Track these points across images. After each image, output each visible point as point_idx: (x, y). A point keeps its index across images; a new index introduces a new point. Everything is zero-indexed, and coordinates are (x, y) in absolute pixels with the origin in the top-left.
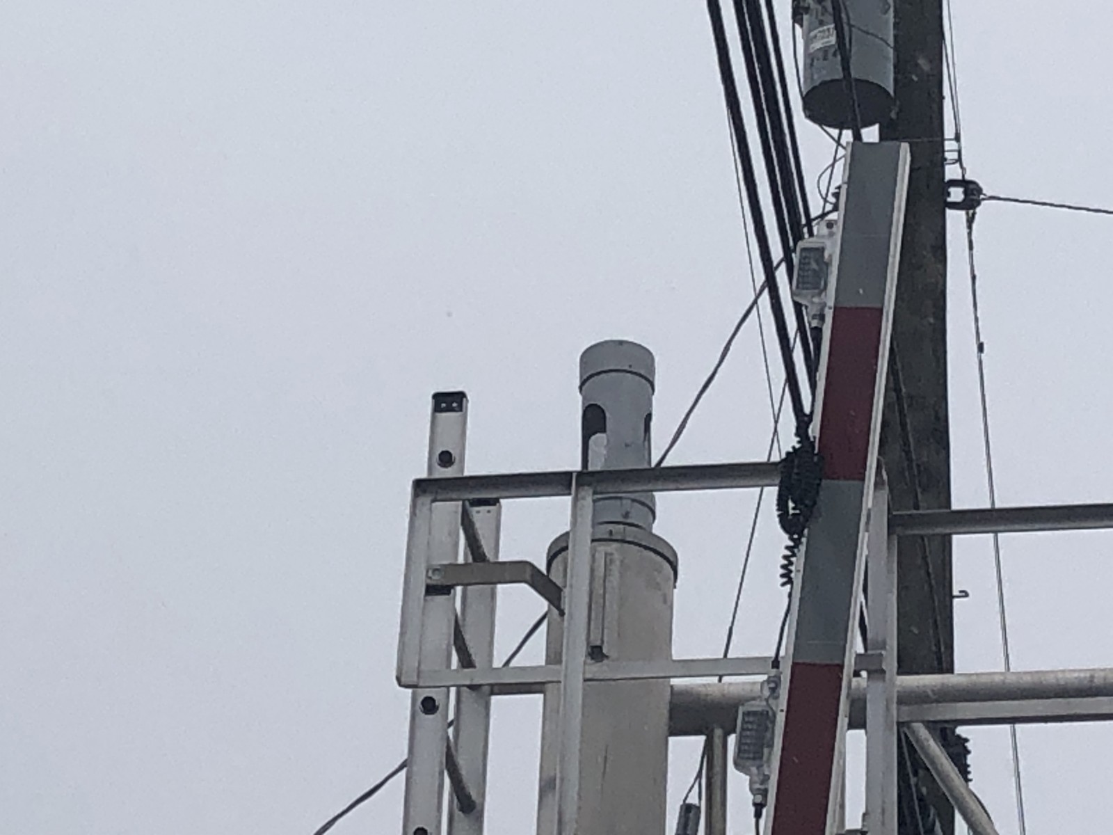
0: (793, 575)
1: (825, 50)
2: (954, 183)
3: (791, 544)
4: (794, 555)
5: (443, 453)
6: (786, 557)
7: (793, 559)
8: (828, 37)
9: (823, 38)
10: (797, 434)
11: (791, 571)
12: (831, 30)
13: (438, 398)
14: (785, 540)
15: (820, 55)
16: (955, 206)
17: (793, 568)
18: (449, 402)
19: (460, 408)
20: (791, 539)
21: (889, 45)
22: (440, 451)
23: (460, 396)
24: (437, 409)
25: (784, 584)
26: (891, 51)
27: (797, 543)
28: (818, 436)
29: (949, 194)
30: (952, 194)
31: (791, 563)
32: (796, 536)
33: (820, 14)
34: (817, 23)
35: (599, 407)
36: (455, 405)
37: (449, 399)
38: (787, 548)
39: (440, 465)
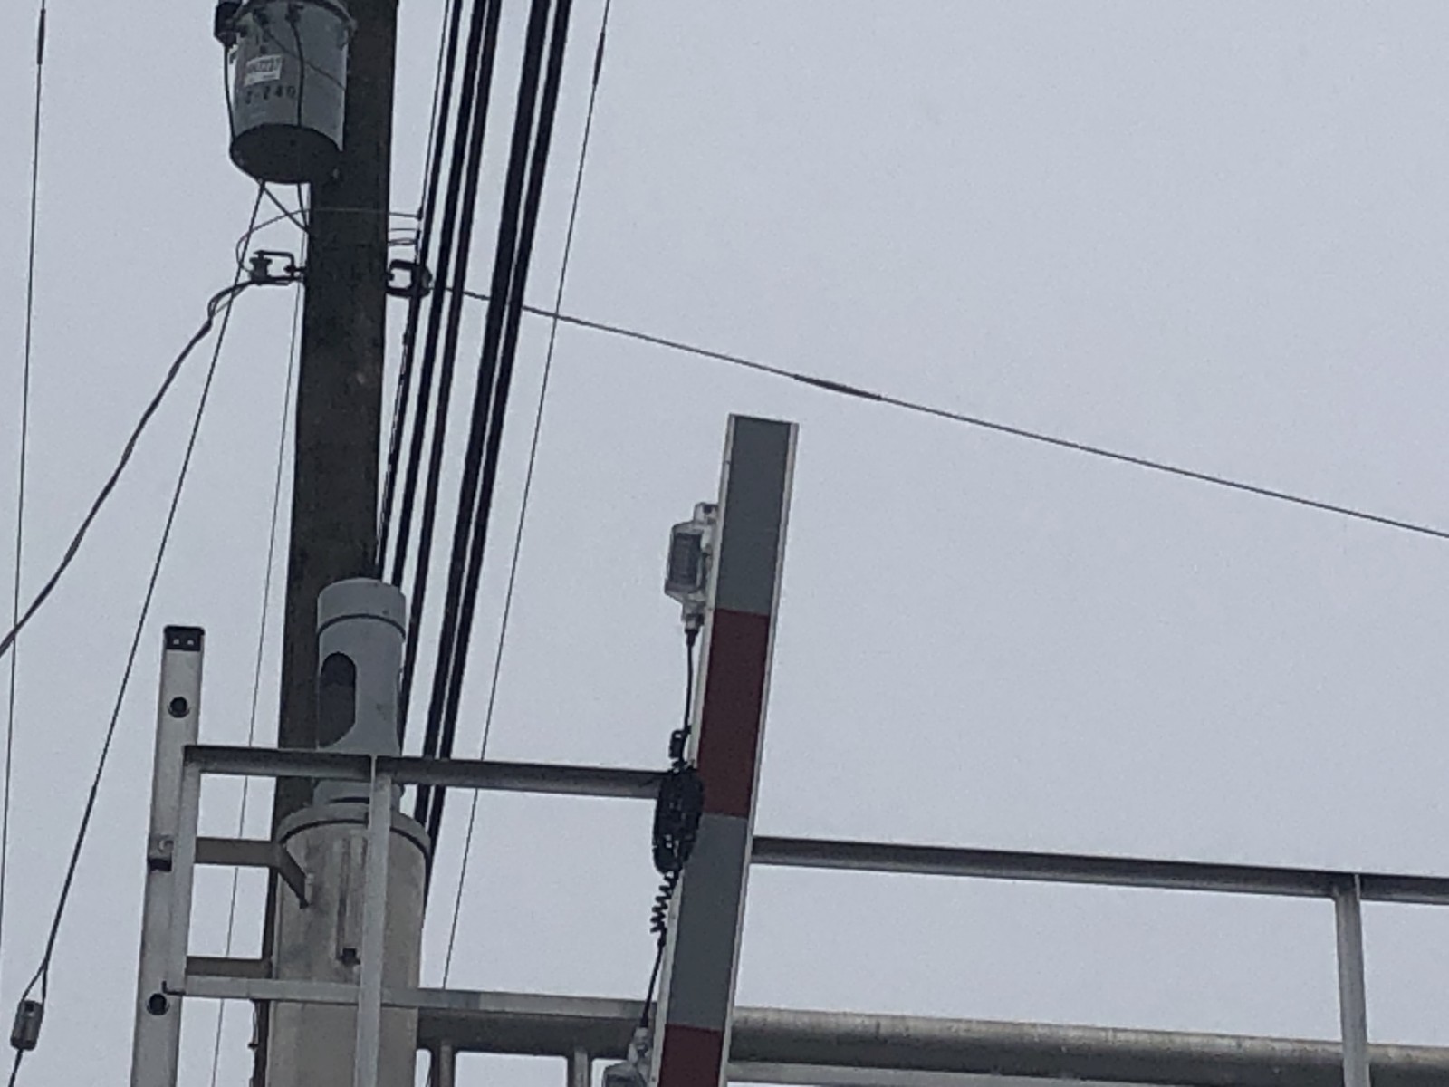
0: (665, 920)
1: (266, 86)
2: (399, 264)
3: (666, 884)
4: (669, 897)
5: (176, 700)
6: (658, 899)
7: (667, 902)
8: (271, 70)
9: (265, 70)
10: (672, 755)
11: (663, 916)
12: (275, 63)
13: (171, 632)
14: (659, 879)
15: (259, 91)
16: (398, 292)
17: (665, 912)
18: (184, 639)
19: (198, 647)
20: (666, 879)
21: (339, 84)
22: (171, 700)
23: (197, 633)
24: (169, 645)
25: (654, 930)
26: (343, 94)
27: (673, 882)
28: (695, 757)
29: (392, 277)
30: (396, 278)
31: (665, 907)
32: (670, 875)
33: (261, 40)
34: (258, 48)
35: (347, 657)
36: (190, 643)
37: (184, 635)
38: (663, 888)
39: (171, 713)
